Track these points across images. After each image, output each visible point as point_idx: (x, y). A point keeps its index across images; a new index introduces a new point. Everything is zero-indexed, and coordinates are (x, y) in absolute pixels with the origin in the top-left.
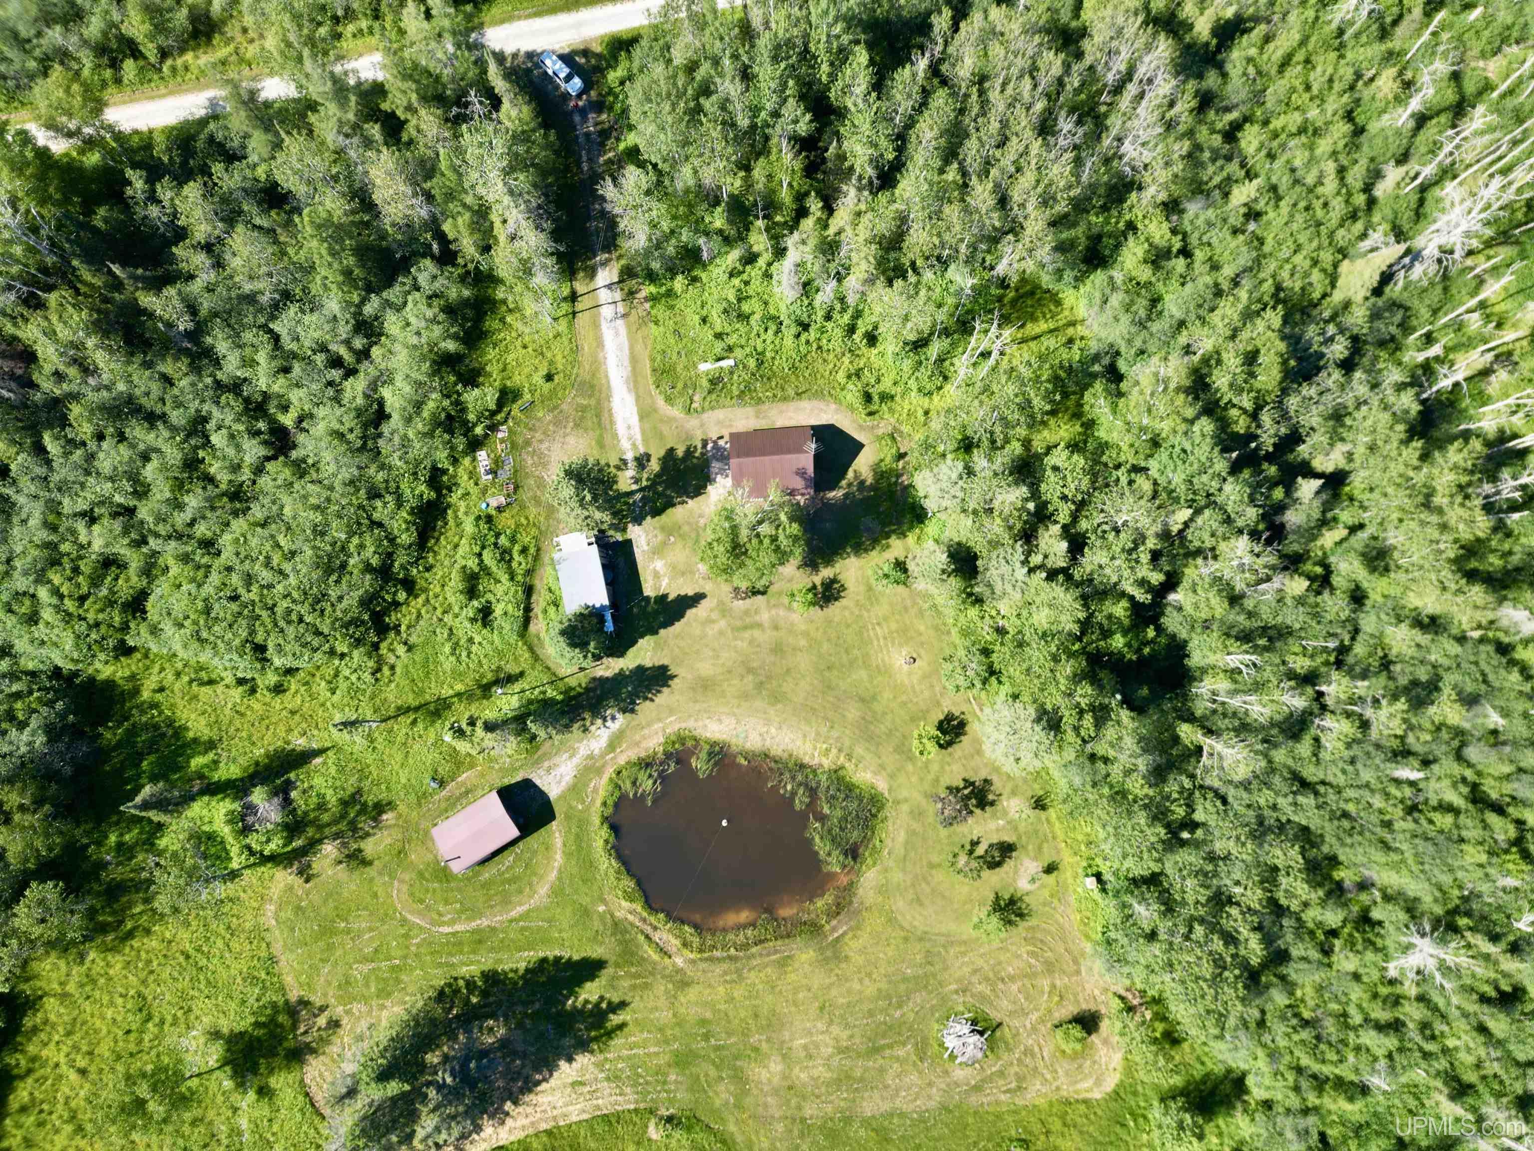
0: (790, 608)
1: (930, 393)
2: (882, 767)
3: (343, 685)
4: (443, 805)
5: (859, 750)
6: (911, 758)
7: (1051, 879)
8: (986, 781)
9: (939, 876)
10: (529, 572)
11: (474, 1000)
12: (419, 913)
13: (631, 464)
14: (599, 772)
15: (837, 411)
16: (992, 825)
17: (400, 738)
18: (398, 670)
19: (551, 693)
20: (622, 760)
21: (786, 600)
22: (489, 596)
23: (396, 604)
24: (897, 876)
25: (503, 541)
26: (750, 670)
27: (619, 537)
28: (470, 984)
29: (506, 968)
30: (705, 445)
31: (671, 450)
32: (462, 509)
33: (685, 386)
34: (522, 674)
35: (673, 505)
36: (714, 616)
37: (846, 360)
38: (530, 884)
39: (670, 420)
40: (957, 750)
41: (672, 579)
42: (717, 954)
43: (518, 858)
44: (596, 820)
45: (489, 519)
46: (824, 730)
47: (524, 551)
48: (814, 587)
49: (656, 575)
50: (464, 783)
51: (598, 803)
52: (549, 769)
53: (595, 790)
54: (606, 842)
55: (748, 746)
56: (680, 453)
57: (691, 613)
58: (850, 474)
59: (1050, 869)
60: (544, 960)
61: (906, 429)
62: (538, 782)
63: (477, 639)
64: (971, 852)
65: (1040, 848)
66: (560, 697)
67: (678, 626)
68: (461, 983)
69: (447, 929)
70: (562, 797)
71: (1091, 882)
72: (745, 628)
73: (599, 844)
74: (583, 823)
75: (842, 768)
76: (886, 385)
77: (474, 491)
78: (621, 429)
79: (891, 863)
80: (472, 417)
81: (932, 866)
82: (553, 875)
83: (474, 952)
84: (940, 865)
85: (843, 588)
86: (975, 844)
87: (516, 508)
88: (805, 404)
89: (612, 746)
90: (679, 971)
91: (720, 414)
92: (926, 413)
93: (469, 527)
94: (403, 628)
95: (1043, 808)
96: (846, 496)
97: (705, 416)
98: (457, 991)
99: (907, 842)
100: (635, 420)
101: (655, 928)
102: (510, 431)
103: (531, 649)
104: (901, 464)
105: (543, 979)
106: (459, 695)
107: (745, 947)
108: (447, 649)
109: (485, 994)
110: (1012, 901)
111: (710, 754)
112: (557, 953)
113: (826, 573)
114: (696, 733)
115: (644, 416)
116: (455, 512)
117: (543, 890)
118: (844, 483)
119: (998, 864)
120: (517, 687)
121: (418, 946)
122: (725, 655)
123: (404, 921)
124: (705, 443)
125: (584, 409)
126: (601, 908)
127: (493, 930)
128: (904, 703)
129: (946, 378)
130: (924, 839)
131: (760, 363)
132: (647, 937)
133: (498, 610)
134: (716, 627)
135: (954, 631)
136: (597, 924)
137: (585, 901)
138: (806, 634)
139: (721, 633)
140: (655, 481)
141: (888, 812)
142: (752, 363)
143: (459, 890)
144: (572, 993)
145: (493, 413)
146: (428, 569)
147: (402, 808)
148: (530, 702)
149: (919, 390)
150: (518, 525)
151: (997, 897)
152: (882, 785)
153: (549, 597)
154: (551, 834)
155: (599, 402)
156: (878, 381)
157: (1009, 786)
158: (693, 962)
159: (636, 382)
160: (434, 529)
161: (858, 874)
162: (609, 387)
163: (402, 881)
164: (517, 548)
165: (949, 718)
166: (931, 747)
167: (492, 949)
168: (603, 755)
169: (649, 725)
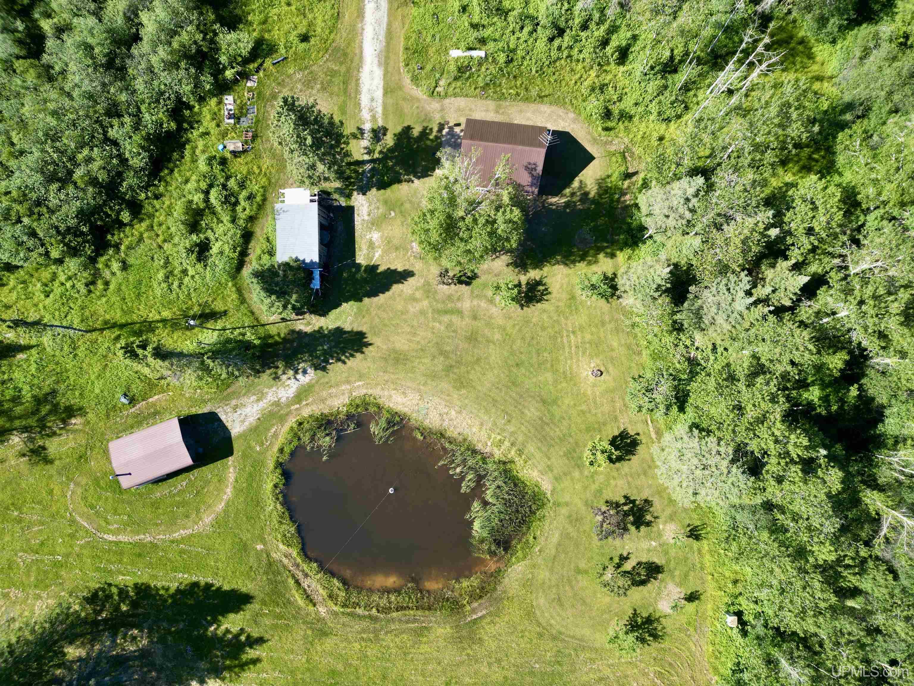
0: (491, 301)
1: (668, 120)
2: (550, 468)
3: (58, 290)
4: (130, 421)
5: (531, 448)
6: (580, 466)
7: (691, 607)
8: (646, 501)
9: (583, 582)
10: (251, 219)
11: (124, 608)
12: (88, 518)
13: (368, 135)
14: (282, 419)
15: (574, 121)
16: (644, 545)
17: (102, 351)
18: (112, 287)
19: (249, 336)
20: (306, 412)
21: (490, 293)
22: (209, 233)
23: (121, 225)
24: (543, 574)
25: (232, 183)
26: (442, 353)
27: (343, 202)
28: (123, 592)
29: (159, 585)
30: (440, 130)
31: (408, 129)
32: (200, 147)
33: (433, 69)
34: (225, 313)
35: (399, 181)
36: (418, 295)
37: (593, 73)
38: (198, 511)
39: (413, 99)
40: (625, 467)
41: (385, 252)
42: (359, 611)
43: (191, 483)
44: (271, 465)
45: (223, 162)
46: (501, 422)
47: (250, 197)
48: (519, 285)
49: (371, 245)
50: (154, 405)
51: (276, 449)
52: (235, 409)
53: (276, 435)
54: (276, 486)
55: (427, 423)
56: (416, 132)
57: (396, 288)
58: (576, 184)
59: (692, 597)
60: (196, 584)
61: (637, 151)
62: (223, 417)
63: (191, 272)
64: (619, 566)
65: (686, 576)
66: (257, 342)
67: (382, 298)
68: (114, 590)
69: (111, 538)
70: (243, 436)
71: (732, 621)
72: (446, 312)
73: (269, 486)
74: (258, 464)
75: (512, 462)
76: (627, 104)
77: (214, 131)
78: (364, 100)
79: (540, 561)
80: (223, 59)
81: (579, 571)
82: (220, 507)
83: (133, 564)
84: (586, 572)
85: (547, 292)
86: (624, 559)
87: (250, 156)
88: (546, 108)
89: (299, 397)
90: (320, 620)
91: (461, 102)
92: (661, 139)
93: (203, 166)
94: (123, 247)
95: (697, 538)
96: (567, 204)
97: (447, 101)
98: (109, 597)
99: (559, 544)
100: (379, 94)
101: (306, 575)
102: (260, 82)
103: (239, 291)
104: (626, 183)
105: (191, 602)
106: (164, 321)
107: (386, 610)
108: (161, 275)
109: (134, 604)
110: (649, 621)
111: (390, 423)
112: (209, 580)
113: (534, 274)
114: (381, 401)
115: (387, 91)
116: (194, 149)
117: (208, 519)
118: (567, 191)
119: (643, 583)
120: (219, 325)
121: (82, 547)
122: (421, 333)
123: (73, 522)
124: (441, 127)
125: (333, 73)
126: (260, 547)
127: (154, 546)
128: (583, 412)
129: (687, 108)
130: (577, 545)
131: (509, 61)
132: (297, 582)
133: (215, 250)
134: (418, 307)
135: (645, 353)
136: (252, 561)
137: (246, 536)
138: (503, 329)
139: (422, 312)
140: (386, 155)
141: (546, 512)
142: (502, 58)
143: (130, 503)
144: (215, 620)
145: (246, 61)
146: (157, 197)
147: (91, 416)
148: (228, 341)
149: (659, 114)
150: (249, 173)
151: (635, 614)
152: (546, 486)
153: (265, 245)
154: (226, 467)
155: (348, 70)
156: (620, 100)
157: (668, 511)
158: (336, 614)
159: (387, 58)
160: (169, 160)
161: (508, 564)
162: (361, 57)
163: (77, 484)
164: (244, 194)
165: (623, 435)
166: (601, 458)
167: (150, 565)
168: (288, 405)
169: (337, 385)
